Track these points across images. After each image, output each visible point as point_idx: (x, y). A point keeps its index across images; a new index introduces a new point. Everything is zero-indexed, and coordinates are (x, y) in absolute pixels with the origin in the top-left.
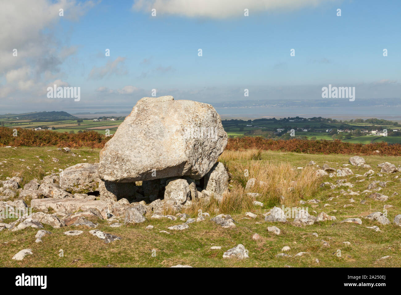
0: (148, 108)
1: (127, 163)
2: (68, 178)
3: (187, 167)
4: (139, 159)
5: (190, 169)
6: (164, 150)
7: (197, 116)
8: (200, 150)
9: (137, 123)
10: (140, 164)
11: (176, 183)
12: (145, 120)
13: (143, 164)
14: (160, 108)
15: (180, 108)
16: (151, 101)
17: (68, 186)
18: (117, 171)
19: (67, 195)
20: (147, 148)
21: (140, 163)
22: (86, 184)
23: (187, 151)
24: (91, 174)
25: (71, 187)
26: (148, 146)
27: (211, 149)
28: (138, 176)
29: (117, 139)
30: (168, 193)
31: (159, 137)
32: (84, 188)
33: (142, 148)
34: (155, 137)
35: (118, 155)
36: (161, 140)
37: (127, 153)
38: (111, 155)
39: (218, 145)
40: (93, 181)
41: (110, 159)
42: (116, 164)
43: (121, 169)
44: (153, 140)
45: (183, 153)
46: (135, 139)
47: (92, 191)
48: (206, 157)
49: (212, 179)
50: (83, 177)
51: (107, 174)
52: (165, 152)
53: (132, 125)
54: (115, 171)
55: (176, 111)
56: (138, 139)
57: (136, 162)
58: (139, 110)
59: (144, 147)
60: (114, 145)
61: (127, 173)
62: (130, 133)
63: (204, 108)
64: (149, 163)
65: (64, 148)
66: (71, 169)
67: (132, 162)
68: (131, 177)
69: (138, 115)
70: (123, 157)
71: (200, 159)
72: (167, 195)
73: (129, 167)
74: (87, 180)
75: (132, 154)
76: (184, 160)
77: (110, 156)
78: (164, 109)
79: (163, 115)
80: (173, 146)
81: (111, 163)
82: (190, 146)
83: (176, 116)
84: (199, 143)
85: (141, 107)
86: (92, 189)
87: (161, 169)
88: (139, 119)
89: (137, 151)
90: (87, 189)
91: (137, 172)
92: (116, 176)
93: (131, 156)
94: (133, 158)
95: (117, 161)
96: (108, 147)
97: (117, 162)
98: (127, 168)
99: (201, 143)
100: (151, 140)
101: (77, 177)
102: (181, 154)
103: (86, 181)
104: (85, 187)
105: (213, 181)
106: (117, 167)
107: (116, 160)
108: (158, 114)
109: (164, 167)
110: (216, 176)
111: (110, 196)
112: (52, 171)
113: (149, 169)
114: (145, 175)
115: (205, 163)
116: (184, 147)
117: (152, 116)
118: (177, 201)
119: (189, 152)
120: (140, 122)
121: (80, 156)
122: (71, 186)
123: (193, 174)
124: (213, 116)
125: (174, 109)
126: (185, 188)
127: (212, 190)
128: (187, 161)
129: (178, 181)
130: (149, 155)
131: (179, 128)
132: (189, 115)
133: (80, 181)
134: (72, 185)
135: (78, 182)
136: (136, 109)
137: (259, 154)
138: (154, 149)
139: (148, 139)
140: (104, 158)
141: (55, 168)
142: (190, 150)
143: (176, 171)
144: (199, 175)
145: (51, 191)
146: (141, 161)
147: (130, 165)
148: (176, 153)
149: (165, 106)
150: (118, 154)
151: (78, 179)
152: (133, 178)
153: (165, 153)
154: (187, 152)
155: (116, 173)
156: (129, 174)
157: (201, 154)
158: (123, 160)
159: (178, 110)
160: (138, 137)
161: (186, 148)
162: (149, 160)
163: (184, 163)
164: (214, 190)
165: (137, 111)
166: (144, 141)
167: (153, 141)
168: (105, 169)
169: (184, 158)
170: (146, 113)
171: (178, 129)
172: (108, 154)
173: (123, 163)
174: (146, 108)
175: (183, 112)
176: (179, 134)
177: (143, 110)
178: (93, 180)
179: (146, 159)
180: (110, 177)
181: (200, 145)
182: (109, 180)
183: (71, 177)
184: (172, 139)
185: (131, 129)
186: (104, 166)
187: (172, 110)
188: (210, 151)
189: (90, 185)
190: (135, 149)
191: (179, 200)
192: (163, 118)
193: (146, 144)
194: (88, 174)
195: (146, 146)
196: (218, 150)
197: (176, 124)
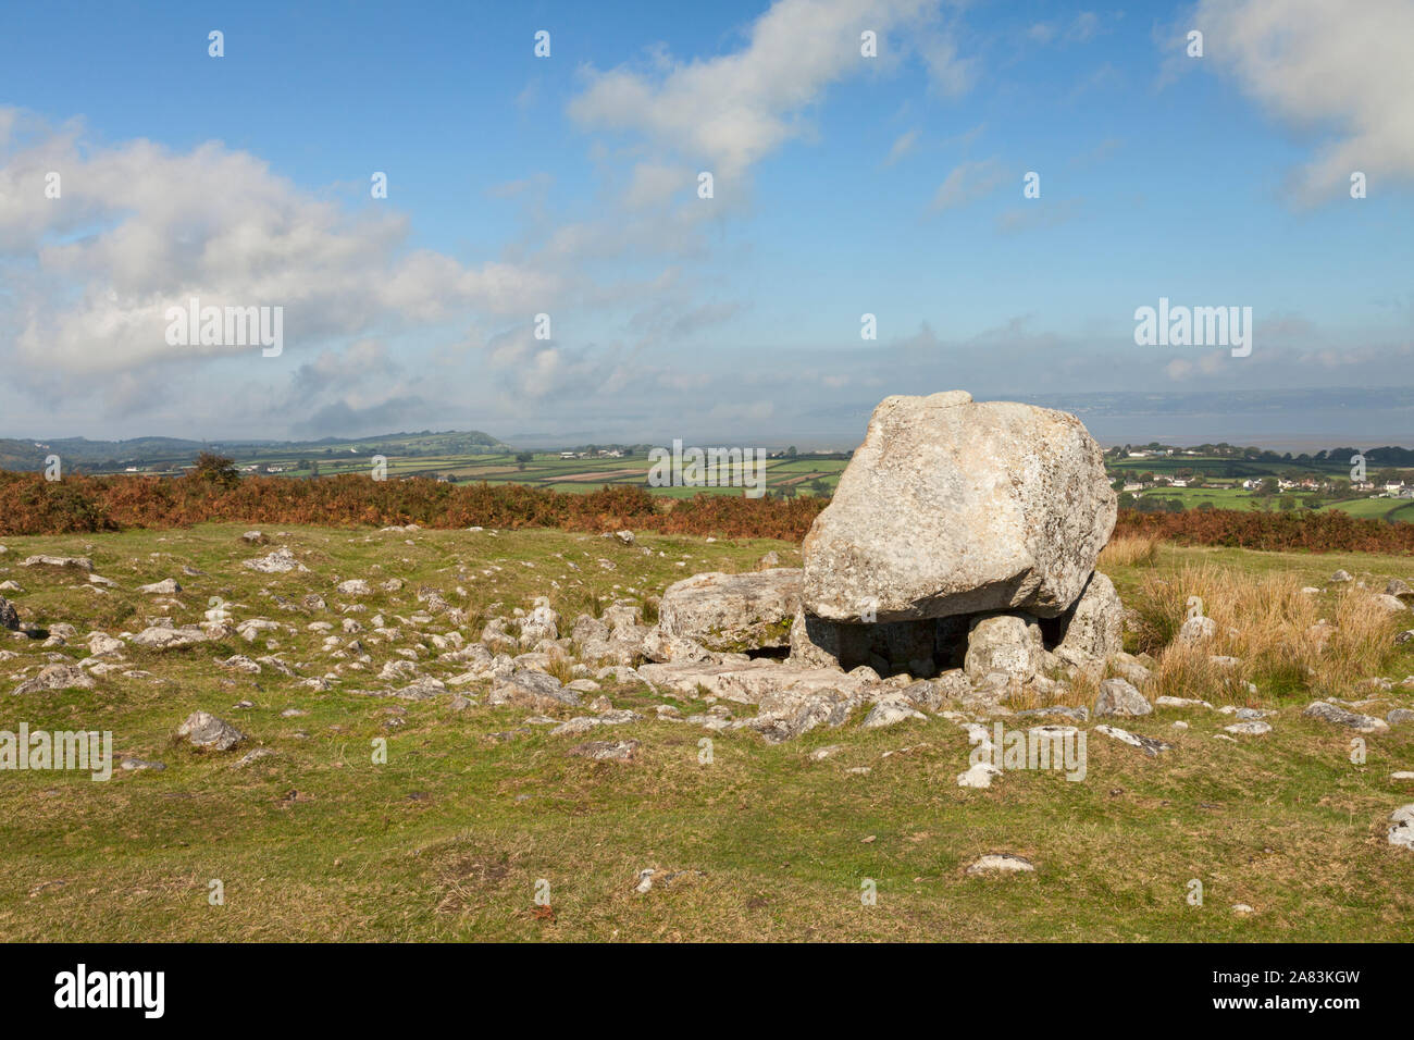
0: (910, 425)
1: (879, 572)
2: (695, 613)
3: (1029, 584)
4: (909, 562)
5: (1036, 591)
6: (970, 537)
7: (1046, 445)
8: (1059, 538)
9: (890, 465)
10: (914, 576)
11: (999, 628)
12: (909, 458)
13: (922, 574)
14: (943, 425)
15: (997, 424)
16: (913, 405)
17: (697, 632)
18: (854, 593)
19: (708, 657)
20: (928, 533)
21: (915, 573)
22: (740, 628)
23: (1028, 541)
24: (750, 603)
25: (704, 636)
26: (929, 526)
27: (1083, 535)
28: (908, 607)
29: (844, 508)
30: (979, 654)
31: (953, 503)
32: (736, 639)
33: (914, 533)
34: (942, 503)
35: (855, 549)
36: (958, 509)
37: (877, 544)
38: (834, 551)
39: (1097, 525)
40: (758, 620)
41: (832, 561)
42: (848, 575)
43: (864, 588)
44: (939, 509)
45: (1017, 546)
46: (891, 508)
47: (757, 648)
48: (1072, 558)
49: (1084, 618)
50: (732, 610)
51: (827, 602)
52: (974, 542)
53: (878, 470)
54: (847, 593)
55: (987, 432)
56: (898, 508)
57: (903, 569)
58: (886, 431)
59: (917, 529)
60: (839, 524)
61: (882, 598)
62: (876, 491)
63: (1059, 424)
64: (937, 571)
65: (619, 533)
66: (684, 588)
67: (894, 569)
68: (891, 608)
69: (887, 444)
70: (868, 555)
71: (1059, 563)
72: (978, 659)
73: (886, 583)
74: (743, 618)
75: (891, 548)
76: (1026, 565)
77: (833, 554)
78: (953, 426)
79: (954, 443)
80: (992, 527)
81: (835, 571)
82: (1037, 527)
83: (989, 445)
84: (1055, 519)
85: (892, 421)
86: (756, 641)
87: (967, 589)
88: (891, 453)
89: (900, 539)
90: (744, 642)
91: (908, 596)
92: (851, 607)
93: (887, 552)
94: (893, 560)
95: (850, 566)
96: (824, 531)
97: (852, 569)
98: (880, 585)
99: (1061, 519)
100: (933, 511)
101: (718, 610)
102: (1015, 547)
103: (741, 620)
104: (739, 635)
105: (1086, 624)
106: (853, 581)
107: (848, 564)
108: (941, 440)
109: (975, 582)
110: (1095, 610)
111: (822, 659)
112: (612, 593)
113: (938, 588)
114: (926, 603)
115: (1070, 575)
116: (1020, 529)
117: (926, 447)
118: (1014, 676)
119: (1036, 543)
120: (896, 463)
121: (662, 554)
122: (704, 633)
123: (1041, 604)
124: (1085, 447)
125: (981, 427)
126: (1023, 641)
127: (1085, 648)
128: (1032, 568)
129: (1004, 620)
130: (935, 551)
131: (1003, 478)
132: (1025, 443)
133: (725, 621)
134: (706, 629)
135: (719, 623)
136: (878, 430)
137: (1153, 552)
138: (943, 535)
139: (925, 508)
140: (817, 559)
141: (616, 587)
142: (1037, 538)
143: (999, 595)
144: (1058, 605)
145: (663, 644)
146: (914, 567)
147: (888, 577)
148: (1002, 546)
149: (954, 417)
150: (852, 547)
151: (721, 615)
152: (896, 612)
153: (975, 546)
154: (1031, 542)
155: (850, 598)
156: (885, 600)
157: (1062, 549)
158: (868, 563)
159: (993, 429)
160: (898, 503)
161: (1028, 533)
162: (937, 563)
163: (1023, 574)
164: (1090, 648)
165: (881, 433)
166: (915, 512)
167: (939, 514)
168: (819, 589)
169: (1024, 559)
170: (907, 439)
171: (1001, 480)
172: (827, 547)
173: (867, 572)
174: (904, 426)
175: (1006, 435)
176: (1005, 494)
177: (898, 430)
178: (758, 618)
179: (928, 561)
180: (836, 608)
181: (1059, 524)
182: (833, 616)
183: (702, 608)
184: (986, 509)
185: (875, 480)
186: (816, 578)
187: (977, 431)
188: (1081, 541)
189: (751, 630)
190: (895, 534)
191: (1019, 673)
192: (955, 452)
193: (923, 522)
194: (743, 602)
195: (924, 527)
196: (1096, 538)
197: (993, 468)
